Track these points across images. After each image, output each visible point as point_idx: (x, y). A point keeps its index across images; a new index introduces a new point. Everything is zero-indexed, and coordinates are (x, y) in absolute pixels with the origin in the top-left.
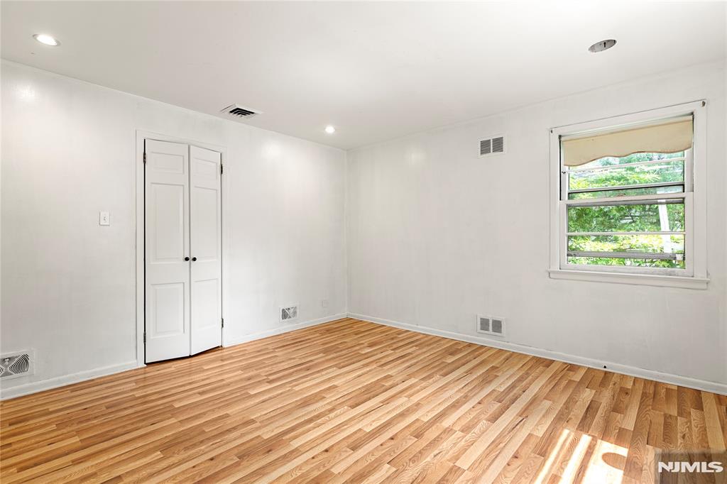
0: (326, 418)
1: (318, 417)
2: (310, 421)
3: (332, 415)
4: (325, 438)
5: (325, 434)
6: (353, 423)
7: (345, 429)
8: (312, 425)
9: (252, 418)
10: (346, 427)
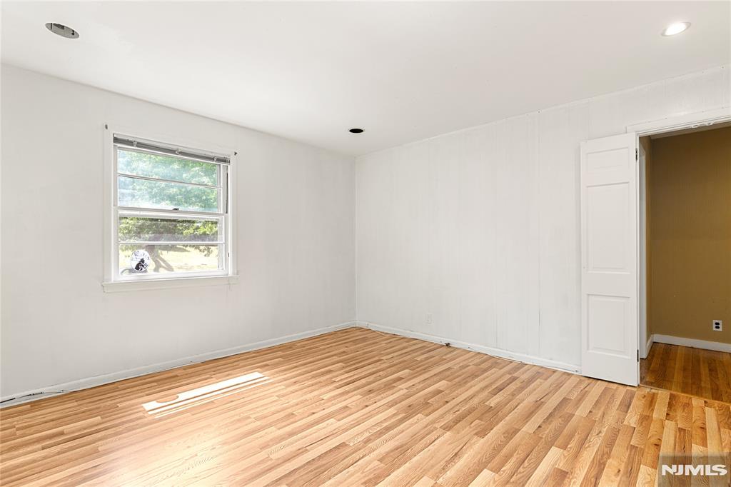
0: (373, 432)
1: (380, 434)
2: (388, 429)
3: (367, 435)
4: (369, 415)
5: (371, 417)
6: (345, 427)
7: (352, 421)
8: (385, 425)
9: (448, 433)
10: (352, 423)
